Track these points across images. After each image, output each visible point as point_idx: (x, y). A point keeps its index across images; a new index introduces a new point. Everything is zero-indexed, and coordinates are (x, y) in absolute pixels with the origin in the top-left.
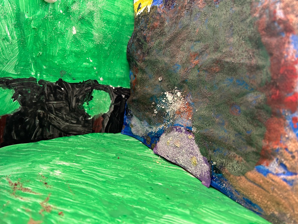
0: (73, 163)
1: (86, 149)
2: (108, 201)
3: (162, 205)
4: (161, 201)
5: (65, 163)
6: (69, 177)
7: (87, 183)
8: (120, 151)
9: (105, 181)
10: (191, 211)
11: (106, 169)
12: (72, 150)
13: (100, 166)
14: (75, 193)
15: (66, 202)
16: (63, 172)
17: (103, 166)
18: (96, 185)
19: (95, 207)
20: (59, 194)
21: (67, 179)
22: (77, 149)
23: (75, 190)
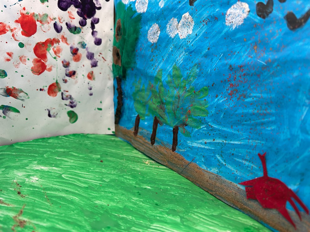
0: (52, 168)
1: (67, 151)
2: (90, 210)
3: (150, 212)
4: (150, 207)
5: (43, 168)
6: (47, 184)
7: (67, 191)
8: (105, 151)
9: (87, 187)
10: (181, 218)
11: (89, 173)
12: (52, 153)
13: (83, 170)
14: (53, 203)
15: (42, 214)
16: (41, 178)
17: (85, 170)
18: (77, 192)
19: (74, 219)
20: (34, 205)
21: (45, 187)
22: (57, 151)
23: (53, 199)
